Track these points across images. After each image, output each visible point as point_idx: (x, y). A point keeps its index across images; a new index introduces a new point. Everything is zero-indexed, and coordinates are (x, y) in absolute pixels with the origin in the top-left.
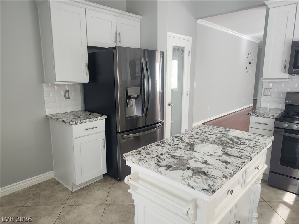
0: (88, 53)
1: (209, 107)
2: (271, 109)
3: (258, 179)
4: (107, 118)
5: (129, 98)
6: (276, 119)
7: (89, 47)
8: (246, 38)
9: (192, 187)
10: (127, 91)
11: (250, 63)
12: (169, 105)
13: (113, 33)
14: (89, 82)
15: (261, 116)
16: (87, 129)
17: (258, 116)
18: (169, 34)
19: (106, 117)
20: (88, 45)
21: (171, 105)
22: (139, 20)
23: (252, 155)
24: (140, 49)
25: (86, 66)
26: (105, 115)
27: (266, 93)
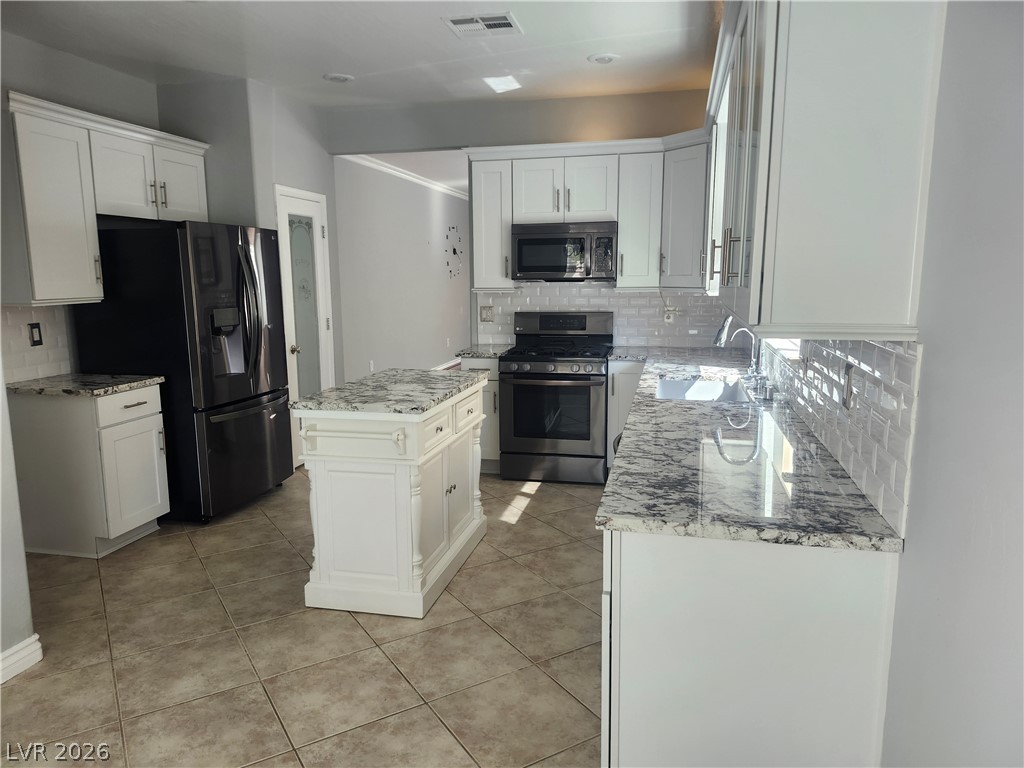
0: (99, 231)
1: (372, 362)
2: (494, 345)
3: (475, 428)
4: (164, 380)
5: (217, 332)
6: (501, 359)
7: (100, 217)
8: (439, 188)
9: (400, 412)
10: (212, 317)
11: (455, 252)
12: (293, 351)
13: (149, 183)
14: (103, 301)
15: (478, 357)
16: (126, 407)
17: (472, 357)
18: (279, 188)
19: (161, 379)
20: (99, 213)
21: (299, 352)
22: (203, 152)
23: (461, 387)
24: (210, 225)
25: (96, 261)
26: (159, 376)
27: (484, 316)
